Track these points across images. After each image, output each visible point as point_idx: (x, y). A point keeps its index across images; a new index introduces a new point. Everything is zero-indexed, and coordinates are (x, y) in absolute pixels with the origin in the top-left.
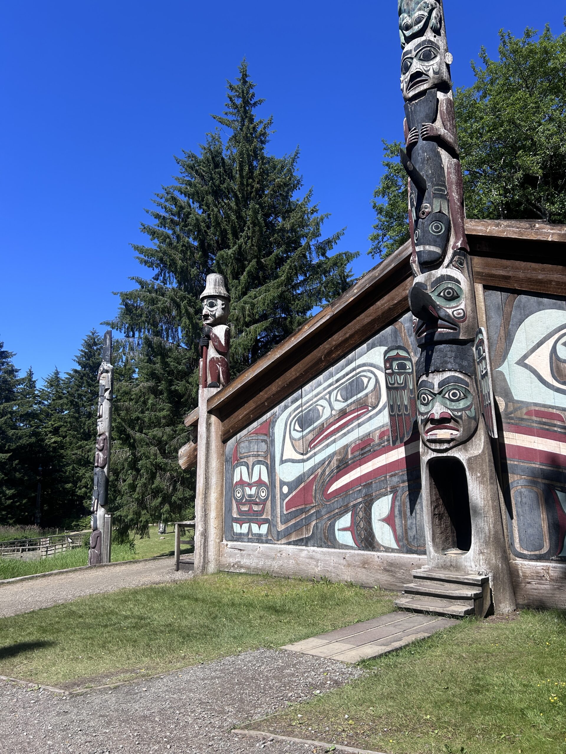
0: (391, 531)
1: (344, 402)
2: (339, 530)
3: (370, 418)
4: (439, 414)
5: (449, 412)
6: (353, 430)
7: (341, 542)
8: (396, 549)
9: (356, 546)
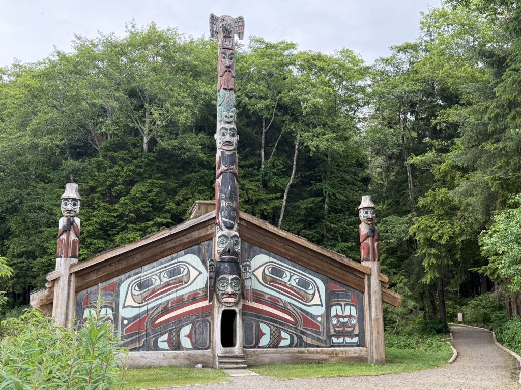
0: (190, 341)
1: (168, 278)
2: (160, 342)
3: (183, 288)
5: (234, 291)
6: (173, 293)
7: (161, 348)
8: (192, 349)
9: (170, 349)
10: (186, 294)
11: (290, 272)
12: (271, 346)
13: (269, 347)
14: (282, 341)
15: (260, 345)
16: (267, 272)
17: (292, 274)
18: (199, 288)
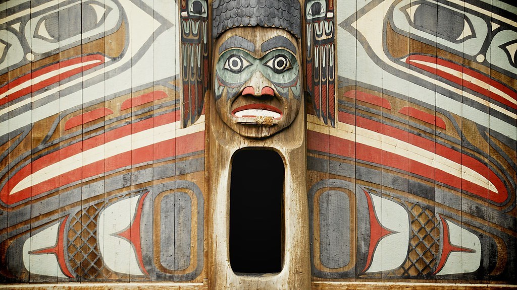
0: (132, 250)
1: (52, 42)
2: (30, 253)
3: (106, 76)
4: (261, 88)
5: (273, 87)
6: (70, 91)
7: (33, 272)
8: (139, 277)
9: (64, 276)
10: (116, 96)
11: (488, 20)
12: (412, 273)
13: (406, 277)
14: (453, 256)
15: (374, 268)
16: (401, 22)
17: (495, 26)
18: (158, 78)
